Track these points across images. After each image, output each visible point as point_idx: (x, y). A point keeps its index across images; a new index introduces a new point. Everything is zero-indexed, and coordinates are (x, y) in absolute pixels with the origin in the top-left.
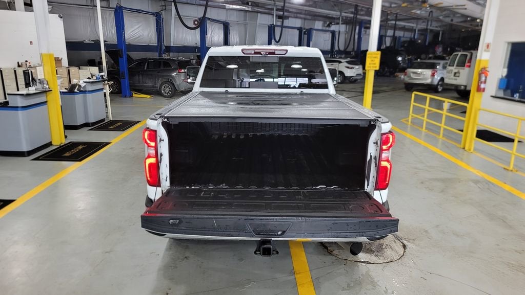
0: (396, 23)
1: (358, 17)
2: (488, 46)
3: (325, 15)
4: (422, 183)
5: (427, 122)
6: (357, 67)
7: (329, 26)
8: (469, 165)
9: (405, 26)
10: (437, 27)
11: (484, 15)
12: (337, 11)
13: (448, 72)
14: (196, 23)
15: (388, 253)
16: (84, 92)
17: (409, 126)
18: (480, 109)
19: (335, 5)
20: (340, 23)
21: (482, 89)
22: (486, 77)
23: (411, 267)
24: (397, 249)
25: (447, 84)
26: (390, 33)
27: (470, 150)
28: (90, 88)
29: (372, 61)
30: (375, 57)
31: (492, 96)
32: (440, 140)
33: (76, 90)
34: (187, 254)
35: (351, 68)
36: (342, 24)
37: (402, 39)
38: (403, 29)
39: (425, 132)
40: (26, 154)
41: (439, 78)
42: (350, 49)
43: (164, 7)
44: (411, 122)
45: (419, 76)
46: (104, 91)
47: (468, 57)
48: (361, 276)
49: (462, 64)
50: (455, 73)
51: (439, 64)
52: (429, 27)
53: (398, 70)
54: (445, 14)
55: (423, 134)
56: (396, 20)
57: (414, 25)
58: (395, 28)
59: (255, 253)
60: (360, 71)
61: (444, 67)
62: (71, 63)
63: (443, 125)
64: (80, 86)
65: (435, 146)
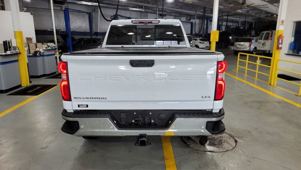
0: (227, 18)
1: (206, 14)
2: (282, 22)
3: (187, 13)
4: (246, 104)
5: (248, 70)
6: (206, 42)
7: (189, 20)
8: (274, 93)
9: (233, 19)
10: (251, 20)
11: (278, 11)
12: (194, 11)
13: (259, 43)
14: (112, 18)
15: (226, 145)
16: (43, 56)
17: (237, 73)
18: (279, 60)
19: (193, 8)
20: (196, 18)
21: (280, 48)
22: (282, 40)
23: (240, 154)
24: (231, 142)
25: (259, 50)
26: (225, 23)
27: (274, 85)
28: (46, 53)
29: (214, 36)
30: (216, 34)
31: (286, 54)
32: (256, 80)
33: (38, 55)
34: (95, 149)
35: (203, 43)
36: (197, 19)
37: (232, 27)
38: (232, 21)
39: (247, 76)
40: (4, 92)
41: (253, 48)
42: (202, 33)
43: (94, 10)
44: (238, 71)
45: (242, 46)
46: (56, 56)
47: (270, 34)
48: (208, 160)
49: (267, 38)
50: (263, 44)
51: (253, 39)
52: (247, 20)
53: (229, 44)
54: (256, 12)
55: (245, 77)
56: (228, 16)
57: (238, 19)
58: (227, 21)
59: (135, 144)
60: (208, 45)
61: (256, 41)
62: (38, 41)
63: (257, 71)
64: (40, 52)
65: (253, 83)
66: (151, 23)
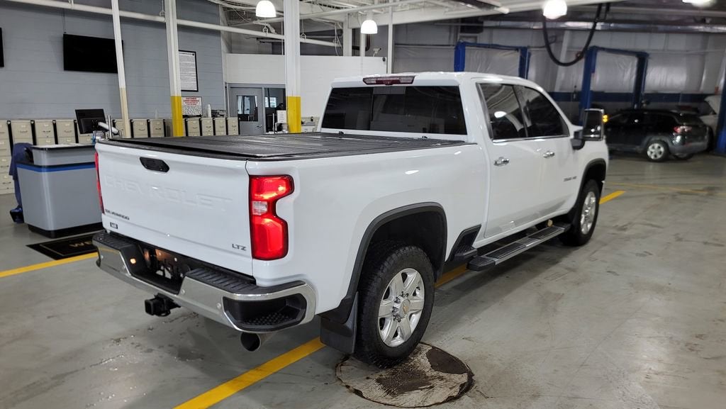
14: (579, 56)
66: (398, 82)
